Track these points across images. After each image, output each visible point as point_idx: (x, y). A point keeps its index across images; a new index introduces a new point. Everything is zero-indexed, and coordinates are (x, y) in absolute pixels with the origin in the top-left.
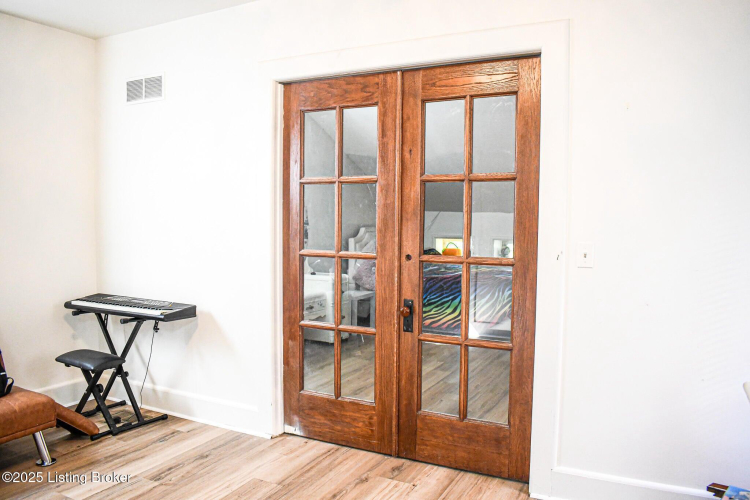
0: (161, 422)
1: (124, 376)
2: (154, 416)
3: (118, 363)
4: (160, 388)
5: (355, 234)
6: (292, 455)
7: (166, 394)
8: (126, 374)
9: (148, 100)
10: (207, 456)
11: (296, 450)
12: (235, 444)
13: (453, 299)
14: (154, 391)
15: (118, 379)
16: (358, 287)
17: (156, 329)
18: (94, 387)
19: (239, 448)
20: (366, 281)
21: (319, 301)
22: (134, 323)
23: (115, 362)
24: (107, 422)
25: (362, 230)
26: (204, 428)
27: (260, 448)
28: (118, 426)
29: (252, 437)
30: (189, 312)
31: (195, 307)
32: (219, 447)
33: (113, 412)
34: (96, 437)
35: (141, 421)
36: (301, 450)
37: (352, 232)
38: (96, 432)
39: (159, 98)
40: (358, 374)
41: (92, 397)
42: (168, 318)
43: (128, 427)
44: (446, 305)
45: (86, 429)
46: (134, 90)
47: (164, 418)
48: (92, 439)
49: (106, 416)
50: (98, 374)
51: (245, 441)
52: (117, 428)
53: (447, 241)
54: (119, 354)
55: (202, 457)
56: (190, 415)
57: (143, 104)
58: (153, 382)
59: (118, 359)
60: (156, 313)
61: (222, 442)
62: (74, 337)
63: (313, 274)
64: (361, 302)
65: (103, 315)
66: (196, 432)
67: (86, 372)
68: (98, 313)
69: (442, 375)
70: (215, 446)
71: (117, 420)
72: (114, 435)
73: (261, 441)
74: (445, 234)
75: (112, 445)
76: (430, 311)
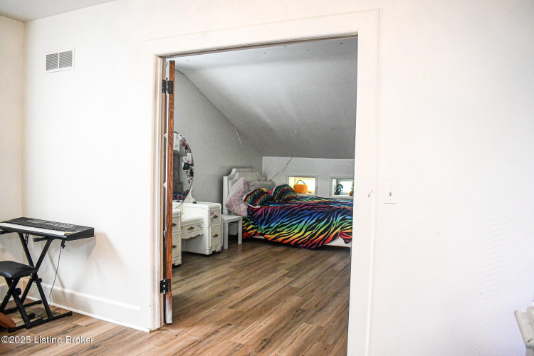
0: (67, 317)
1: (39, 281)
2: (62, 313)
3: (34, 271)
4: (67, 291)
5: (229, 173)
6: (165, 346)
7: (72, 296)
8: (41, 280)
9: (61, 69)
10: (98, 346)
11: (168, 342)
12: (122, 336)
13: (299, 223)
14: (63, 293)
15: (34, 284)
16: (230, 213)
17: (63, 246)
18: (13, 291)
19: (123, 340)
20: (235, 209)
21: (198, 223)
22: (45, 242)
23: (31, 271)
24: (23, 318)
25: (234, 170)
26: (100, 323)
27: (140, 340)
28: (31, 321)
29: (136, 330)
30: (89, 233)
31: (92, 230)
32: (107, 339)
33: (28, 310)
34: (13, 330)
35: (51, 316)
36: (171, 342)
37: (225, 171)
38: (13, 326)
39: (70, 68)
40: (225, 279)
41: (12, 299)
42: (70, 238)
43: (40, 322)
44: (294, 227)
45: (4, 324)
46: (52, 61)
47: (70, 314)
48: (10, 332)
49: (24, 316)
50: (17, 281)
51: (129, 334)
53: (298, 179)
54: (35, 264)
55: (94, 347)
56: (89, 312)
57: (60, 73)
58: (63, 286)
59: (34, 269)
60: (61, 234)
61: (111, 335)
62: (3, 251)
63: (195, 203)
64: (231, 224)
65: (24, 235)
66: (93, 326)
67: (8, 280)
68: (21, 233)
69: (287, 280)
70: (105, 338)
71: (32, 316)
72: (28, 328)
73: (142, 334)
74: (296, 174)
76: (283, 231)
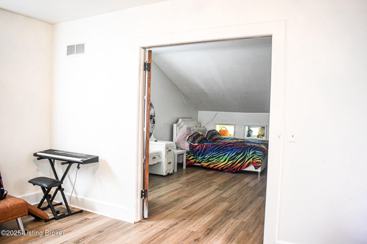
0: (80, 213)
1: (62, 190)
2: (76, 211)
4: (80, 197)
5: (177, 122)
6: (144, 232)
7: (83, 200)
8: (63, 189)
9: (78, 55)
10: (102, 231)
11: (146, 229)
12: (116, 226)
13: (224, 155)
14: (77, 198)
15: (59, 192)
16: (177, 148)
17: (78, 167)
18: (47, 196)
19: (118, 228)
20: (182, 145)
21: (159, 154)
22: (68, 164)
23: (58, 184)
24: (53, 213)
25: (180, 120)
26: (101, 217)
27: (129, 228)
28: (58, 215)
29: (124, 222)
30: (95, 160)
31: (98, 157)
32: (109, 227)
33: (56, 208)
34: (47, 221)
35: (70, 213)
36: (149, 229)
37: (174, 120)
38: (48, 218)
39: (83, 54)
40: (177, 191)
41: (46, 200)
42: (85, 162)
43: (63, 216)
44: (221, 158)
45: (42, 216)
46: (71, 50)
47: (81, 211)
48: (45, 222)
49: (53, 210)
50: (49, 189)
51: (121, 224)
52: (58, 216)
53: (222, 126)
54: (60, 179)
55: (100, 232)
56: (94, 210)
57: (75, 57)
58: (76, 194)
59: (59, 182)
60: (79, 160)
61: (110, 225)
62: (38, 170)
63: (156, 141)
64: (179, 155)
65: (52, 160)
66: (97, 219)
67: (43, 188)
68: (50, 159)
69: (219, 192)
70: (106, 226)
71: (58, 212)
72: (56, 220)
73: (129, 224)
74: (223, 123)
75: (56, 225)
76: (213, 160)
